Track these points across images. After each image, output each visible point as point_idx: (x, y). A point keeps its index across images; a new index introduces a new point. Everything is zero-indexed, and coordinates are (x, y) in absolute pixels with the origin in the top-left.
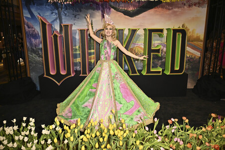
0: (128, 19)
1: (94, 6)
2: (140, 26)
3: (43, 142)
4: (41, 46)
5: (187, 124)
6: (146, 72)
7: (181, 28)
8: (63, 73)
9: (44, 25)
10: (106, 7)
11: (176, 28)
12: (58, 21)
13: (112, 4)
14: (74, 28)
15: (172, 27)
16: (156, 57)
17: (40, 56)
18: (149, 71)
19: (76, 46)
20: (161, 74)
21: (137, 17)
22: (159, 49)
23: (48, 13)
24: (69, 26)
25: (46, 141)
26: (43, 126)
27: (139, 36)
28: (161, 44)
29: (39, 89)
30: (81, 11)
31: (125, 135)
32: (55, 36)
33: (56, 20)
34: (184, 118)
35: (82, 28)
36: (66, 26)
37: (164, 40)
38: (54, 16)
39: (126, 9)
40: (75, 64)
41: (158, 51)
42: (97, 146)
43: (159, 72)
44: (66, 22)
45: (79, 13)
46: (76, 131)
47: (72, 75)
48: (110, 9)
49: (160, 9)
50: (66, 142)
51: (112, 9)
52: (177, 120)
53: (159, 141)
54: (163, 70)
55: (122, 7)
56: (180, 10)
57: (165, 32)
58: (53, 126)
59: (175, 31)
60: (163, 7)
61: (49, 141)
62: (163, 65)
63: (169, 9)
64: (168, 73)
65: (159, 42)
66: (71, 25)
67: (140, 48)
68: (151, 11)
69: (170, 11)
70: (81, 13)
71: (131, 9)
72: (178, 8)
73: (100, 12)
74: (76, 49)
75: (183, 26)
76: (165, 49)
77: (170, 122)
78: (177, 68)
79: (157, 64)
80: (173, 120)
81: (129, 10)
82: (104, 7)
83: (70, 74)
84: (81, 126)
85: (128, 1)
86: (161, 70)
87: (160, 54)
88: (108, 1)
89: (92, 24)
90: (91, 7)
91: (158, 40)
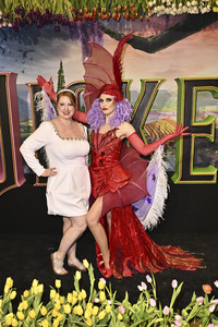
0: (142, 57)
2: (170, 72)
6: (180, 177)
10: (92, 31)
13: (106, 24)
14: (21, 81)
16: (203, 144)
18: (186, 175)
19: (27, 120)
20: (214, 181)
21: (162, 51)
22: (210, 125)
24: (8, 79)
27: (168, 95)
30: (36, 42)
31: (102, 315)
39: (136, 34)
41: (207, 129)
43: (211, 177)
45: (33, 46)
47: (18, 185)
48: (100, 36)
51: (106, 37)
55: (129, 29)
65: (214, 108)
66: (14, 76)
67: (171, 122)
68: (196, 38)
70: (37, 48)
71: (149, 34)
73: (80, 43)
74: (29, 127)
79: (211, 159)
81: (145, 36)
82: (89, 31)
83: (14, 183)
84: (14, 294)
85: (140, 15)
86: (214, 172)
87: (211, 137)
88: (95, 18)
89: (61, 71)
90: (57, 33)
91: (212, 104)
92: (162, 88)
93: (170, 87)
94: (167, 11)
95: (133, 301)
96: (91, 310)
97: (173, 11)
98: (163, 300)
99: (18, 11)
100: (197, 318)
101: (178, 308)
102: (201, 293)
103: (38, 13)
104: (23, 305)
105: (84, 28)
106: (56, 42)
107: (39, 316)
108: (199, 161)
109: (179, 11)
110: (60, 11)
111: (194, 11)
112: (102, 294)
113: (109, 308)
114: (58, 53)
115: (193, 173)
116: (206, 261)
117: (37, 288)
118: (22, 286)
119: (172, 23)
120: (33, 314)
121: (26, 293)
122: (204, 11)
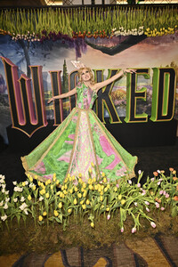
1: (67, 43)
2: (122, 65)
3: (16, 200)
4: (7, 92)
5: (174, 176)
6: (129, 119)
7: (170, 67)
8: (34, 123)
9: (8, 67)
10: (81, 44)
11: (164, 67)
12: (25, 62)
13: (88, 40)
15: (158, 67)
17: (6, 105)
18: (132, 118)
19: (47, 91)
20: (146, 121)
21: (118, 54)
22: (144, 92)
23: (13, 53)
24: (38, 69)
25: (19, 198)
26: (15, 183)
28: (147, 86)
30: (51, 49)
31: (106, 190)
32: (23, 80)
33: (22, 60)
34: (171, 169)
35: (54, 70)
36: (35, 69)
37: (150, 81)
38: (20, 57)
39: (104, 45)
40: (47, 113)
41: (143, 94)
42: (75, 202)
43: (145, 119)
44: (34, 63)
45: (49, 52)
46: (52, 187)
47: (45, 126)
48: (85, 46)
49: (145, 45)
50: (41, 199)
51: (88, 47)
52: (163, 172)
53: (143, 194)
54: (149, 117)
55: (100, 43)
56: (168, 45)
57: (151, 72)
58: (26, 183)
59: (163, 71)
60: (148, 42)
61: (23, 199)
62: (149, 111)
63: (156, 45)
64: (154, 119)
65: (144, 84)
66: (41, 67)
67: (122, 91)
68: (134, 48)
69: (157, 47)
70: (52, 52)
71: (110, 45)
72: (167, 42)
73: (74, 50)
74: (48, 95)
75: (172, 64)
76: (151, 92)
77: (155, 174)
78: (165, 114)
79: (143, 110)
80: (159, 171)
82: (79, 43)
83: (43, 125)
84: (58, 182)
85: (106, 36)
86: (146, 116)
87: (145, 99)
89: (65, 65)
90: (63, 45)
91: (143, 82)
94: (122, 33)
97: (124, 34)
103: (54, 34)
105: (77, 42)
106: (62, 50)
109: (127, 34)
110: (66, 33)
111: (135, 34)
114: (63, 55)
115: (136, 117)
119: (122, 40)
122: (140, 34)
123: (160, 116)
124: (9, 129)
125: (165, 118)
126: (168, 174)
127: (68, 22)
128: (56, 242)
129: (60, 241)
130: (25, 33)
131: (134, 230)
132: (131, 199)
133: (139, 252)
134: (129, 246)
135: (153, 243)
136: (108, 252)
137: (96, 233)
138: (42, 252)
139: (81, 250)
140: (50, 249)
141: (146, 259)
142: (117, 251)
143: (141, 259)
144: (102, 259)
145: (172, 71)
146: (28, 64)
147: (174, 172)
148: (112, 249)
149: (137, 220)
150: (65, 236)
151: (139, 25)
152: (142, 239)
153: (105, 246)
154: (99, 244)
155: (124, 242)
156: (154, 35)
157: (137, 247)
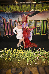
7: (47, 20)
8: (10, 34)
9: (4, 20)
11: (45, 20)
12: (8, 19)
16: (38, 29)
21: (32, 17)
23: (5, 16)
26: (1, 50)
29: (3, 39)
30: (15, 15)
32: (7, 23)
33: (8, 18)
37: (41, 24)
38: (7, 17)
43: (39, 34)
44: (11, 19)
46: (10, 51)
48: (24, 14)
50: (7, 55)
52: (41, 49)
53: (34, 55)
54: (40, 33)
56: (46, 14)
57: (41, 22)
60: (41, 13)
64: (42, 34)
67: (33, 26)
68: (37, 15)
69: (43, 15)
71: (30, 14)
72: (46, 13)
73: (21, 15)
74: (14, 27)
75: (47, 19)
78: (44, 33)
79: (39, 31)
80: (40, 49)
83: (12, 35)
84: (12, 50)
85: (29, 12)
86: (39, 33)
87: (39, 28)
88: (23, 12)
90: (18, 14)
91: (39, 24)
92: (32, 22)
93: (33, 22)
94: (33, 11)
95: (28, 51)
96: (23, 52)
97: (34, 11)
98: (32, 51)
99: (12, 11)
100: (37, 53)
101: (34, 52)
102: (38, 50)
103: (15, 11)
104: (13, 52)
105: (21, 13)
106: (18, 15)
107: (16, 53)
108: (37, 32)
109: (35, 11)
110: (18, 11)
111: (37, 11)
112: (24, 50)
113: (25, 52)
114: (18, 17)
116: (38, 45)
117: (15, 49)
118: (13, 49)
119: (34, 13)
120: (15, 53)
121: (14, 50)
122: (38, 11)
123: (43, 33)
124: (4, 36)
125: (44, 34)
126: (42, 49)
127: (19, 8)
128: (10, 66)
129: (11, 66)
130: (8, 11)
131: (30, 64)
132: (31, 56)
133: (32, 71)
134: (29, 69)
135: (36, 68)
136: (23, 70)
137: (21, 65)
138: (6, 69)
139: (16, 69)
140: (8, 68)
141: (33, 73)
142: (26, 70)
143: (32, 73)
144: (21, 72)
145: (46, 21)
146: (9, 19)
147: (44, 49)
148: (24, 69)
149: (31, 62)
150: (12, 65)
151: (38, 9)
152: (33, 67)
153: (23, 68)
154: (21, 67)
155: (28, 68)
156: (42, 11)
157: (31, 69)
